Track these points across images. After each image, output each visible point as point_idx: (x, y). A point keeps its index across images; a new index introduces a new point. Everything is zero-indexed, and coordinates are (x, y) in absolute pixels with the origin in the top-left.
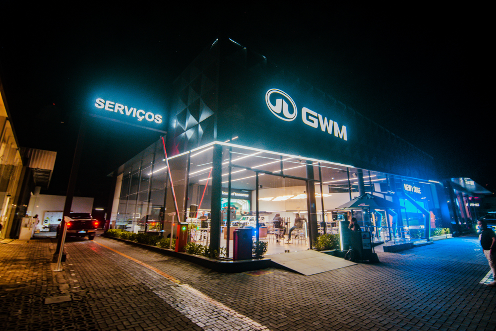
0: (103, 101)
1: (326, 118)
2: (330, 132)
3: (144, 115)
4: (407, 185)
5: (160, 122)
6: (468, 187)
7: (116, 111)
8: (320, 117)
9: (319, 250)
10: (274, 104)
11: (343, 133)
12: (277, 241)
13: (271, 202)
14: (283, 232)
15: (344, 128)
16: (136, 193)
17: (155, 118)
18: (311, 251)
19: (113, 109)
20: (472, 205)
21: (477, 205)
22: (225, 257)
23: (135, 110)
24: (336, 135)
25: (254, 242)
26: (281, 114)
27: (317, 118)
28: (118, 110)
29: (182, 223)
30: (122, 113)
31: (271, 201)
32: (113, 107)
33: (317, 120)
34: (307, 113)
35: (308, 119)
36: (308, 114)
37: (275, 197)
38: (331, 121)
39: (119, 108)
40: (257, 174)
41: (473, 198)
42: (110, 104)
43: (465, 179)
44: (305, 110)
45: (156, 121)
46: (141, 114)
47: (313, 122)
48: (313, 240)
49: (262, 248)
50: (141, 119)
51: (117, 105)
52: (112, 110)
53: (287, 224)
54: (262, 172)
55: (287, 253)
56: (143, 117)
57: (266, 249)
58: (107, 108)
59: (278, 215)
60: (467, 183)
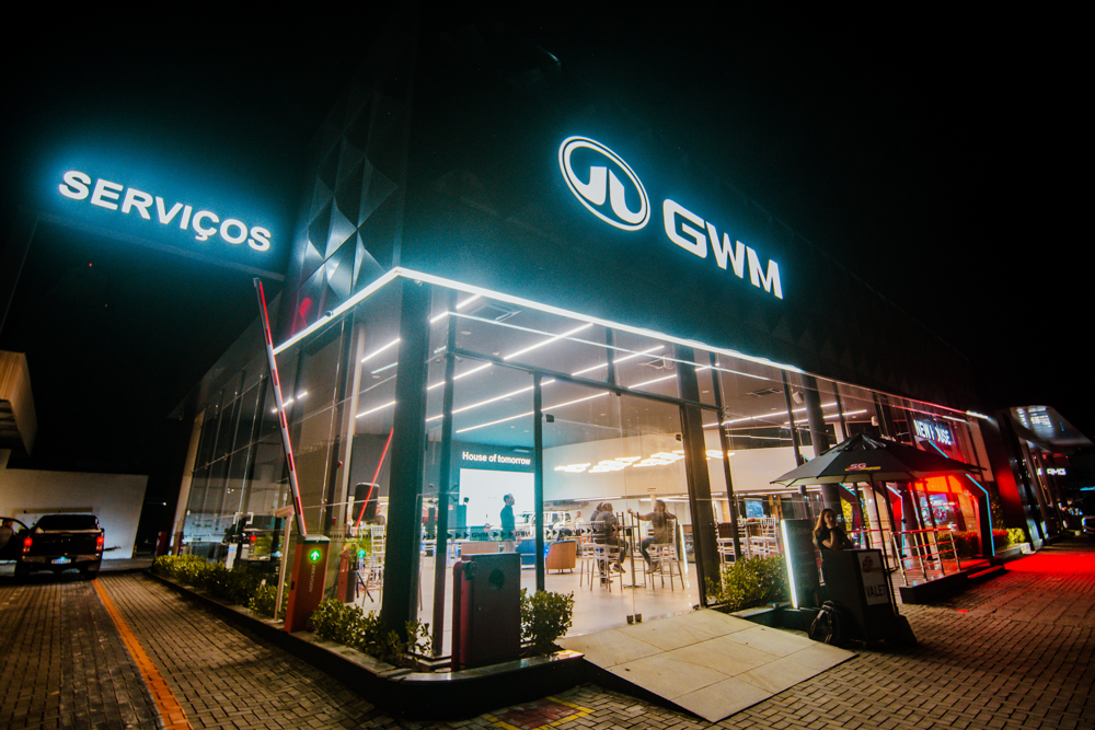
0: (87, 180)
1: (726, 237)
2: (739, 271)
3: (217, 226)
4: (921, 423)
5: (266, 246)
6: (1038, 430)
7: (126, 209)
8: (712, 229)
9: (726, 609)
10: (585, 179)
11: (771, 279)
12: (603, 581)
13: (585, 475)
14: (618, 555)
15: (773, 266)
16: (225, 458)
17: (249, 236)
18: (705, 614)
19: (119, 202)
20: (1051, 471)
21: (1061, 472)
22: (428, 654)
23: (188, 209)
24: (755, 282)
25: (527, 596)
26: (606, 208)
27: (705, 231)
28: (133, 207)
29: (310, 538)
30: (146, 215)
31: (586, 472)
32: (116, 196)
33: (704, 237)
34: (676, 213)
35: (680, 231)
36: (679, 220)
37: (595, 463)
38: (740, 246)
39: (138, 201)
40: (537, 381)
41: (1049, 456)
42: (106, 188)
43: (1032, 410)
44: (671, 207)
45: (251, 243)
46: (206, 223)
47: (693, 240)
48: (708, 579)
49: (554, 615)
50: (204, 235)
51: (131, 192)
52: (114, 207)
53: (629, 532)
54: (549, 375)
55: (635, 627)
56: (212, 231)
57: (566, 619)
58: (96, 200)
59: (605, 508)
60: (1036, 420)
